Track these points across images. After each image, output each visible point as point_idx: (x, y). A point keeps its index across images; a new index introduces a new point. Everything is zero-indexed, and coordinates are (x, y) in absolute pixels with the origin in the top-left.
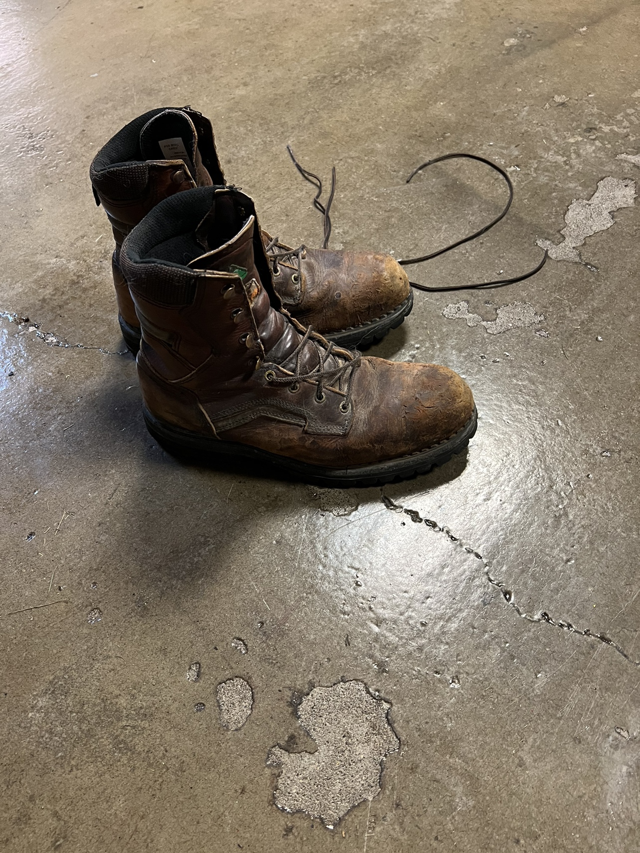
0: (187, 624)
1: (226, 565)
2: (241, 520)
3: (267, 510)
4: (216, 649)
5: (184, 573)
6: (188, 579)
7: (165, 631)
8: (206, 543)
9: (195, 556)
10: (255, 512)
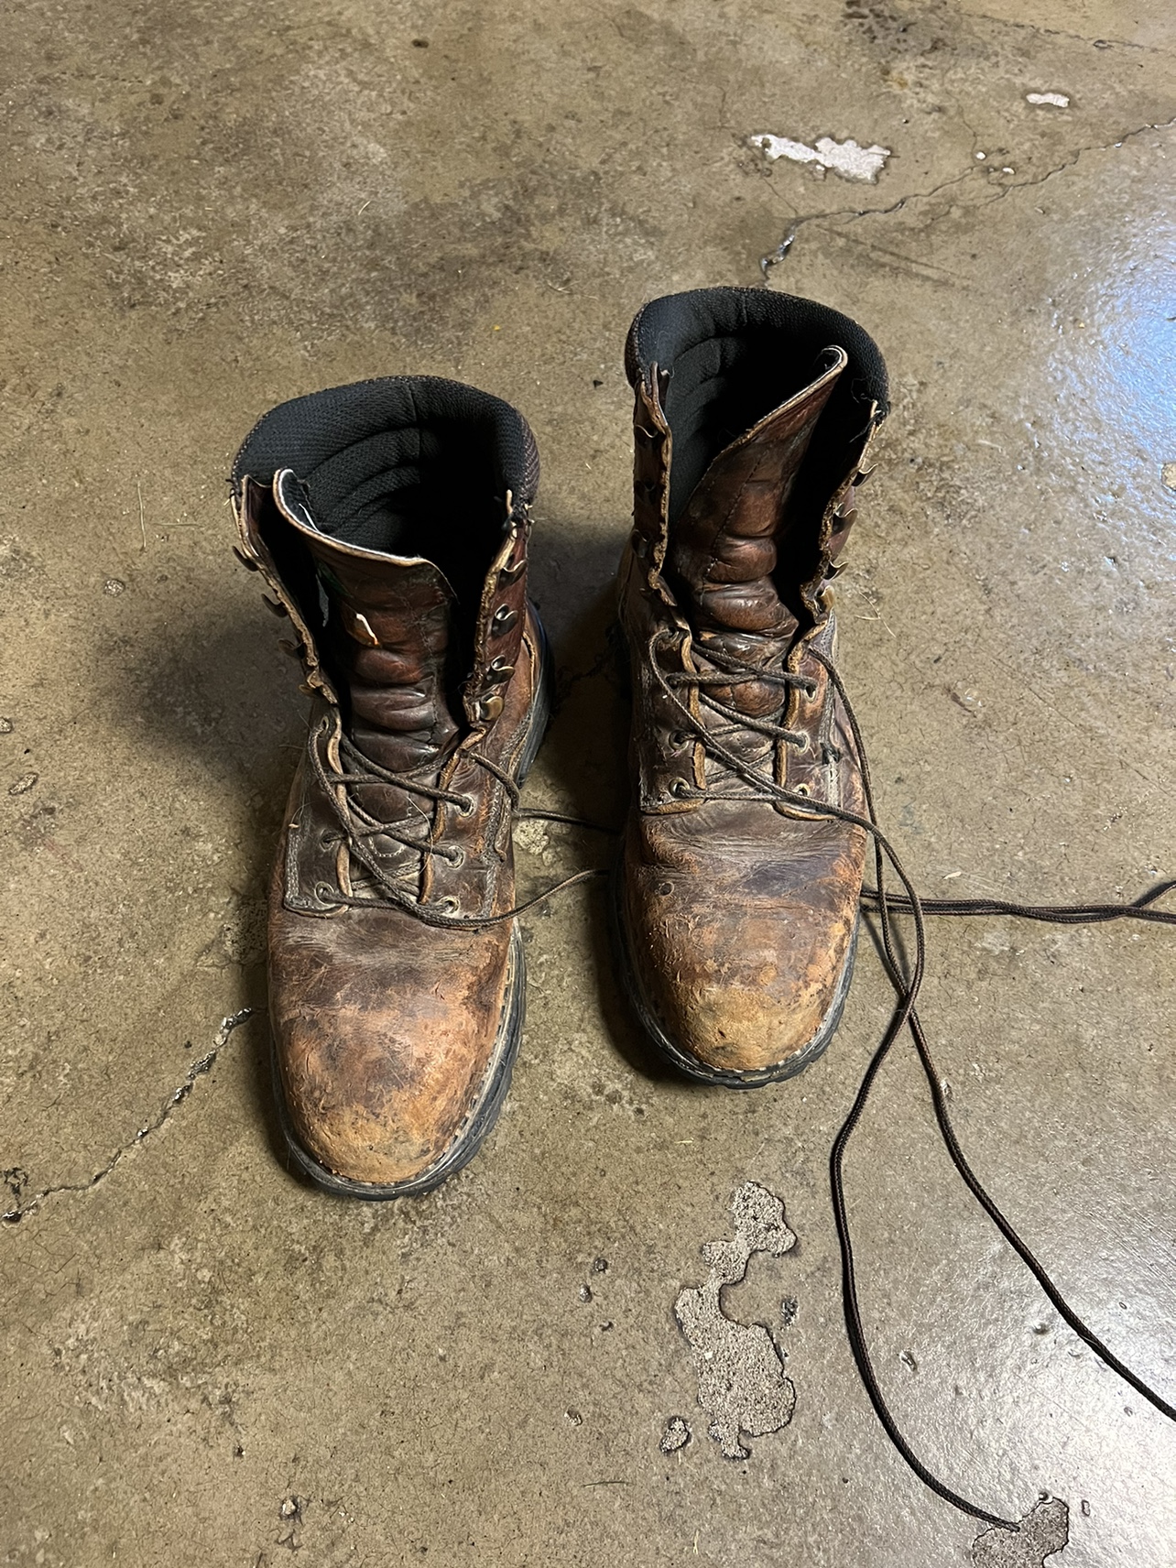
0: (73, 709)
1: (161, 754)
2: (241, 769)
3: (254, 811)
4: (27, 751)
5: (159, 696)
6: (147, 702)
7: (69, 681)
8: (206, 720)
9: (185, 707)
10: (256, 791)
